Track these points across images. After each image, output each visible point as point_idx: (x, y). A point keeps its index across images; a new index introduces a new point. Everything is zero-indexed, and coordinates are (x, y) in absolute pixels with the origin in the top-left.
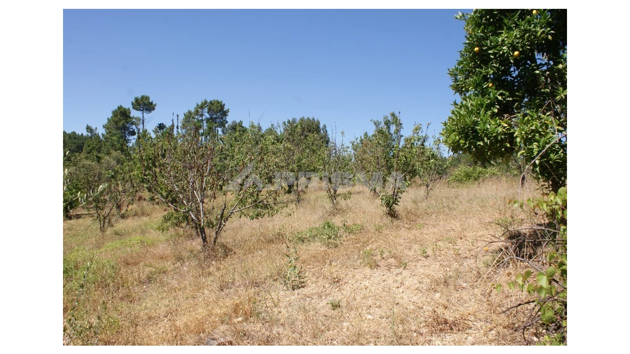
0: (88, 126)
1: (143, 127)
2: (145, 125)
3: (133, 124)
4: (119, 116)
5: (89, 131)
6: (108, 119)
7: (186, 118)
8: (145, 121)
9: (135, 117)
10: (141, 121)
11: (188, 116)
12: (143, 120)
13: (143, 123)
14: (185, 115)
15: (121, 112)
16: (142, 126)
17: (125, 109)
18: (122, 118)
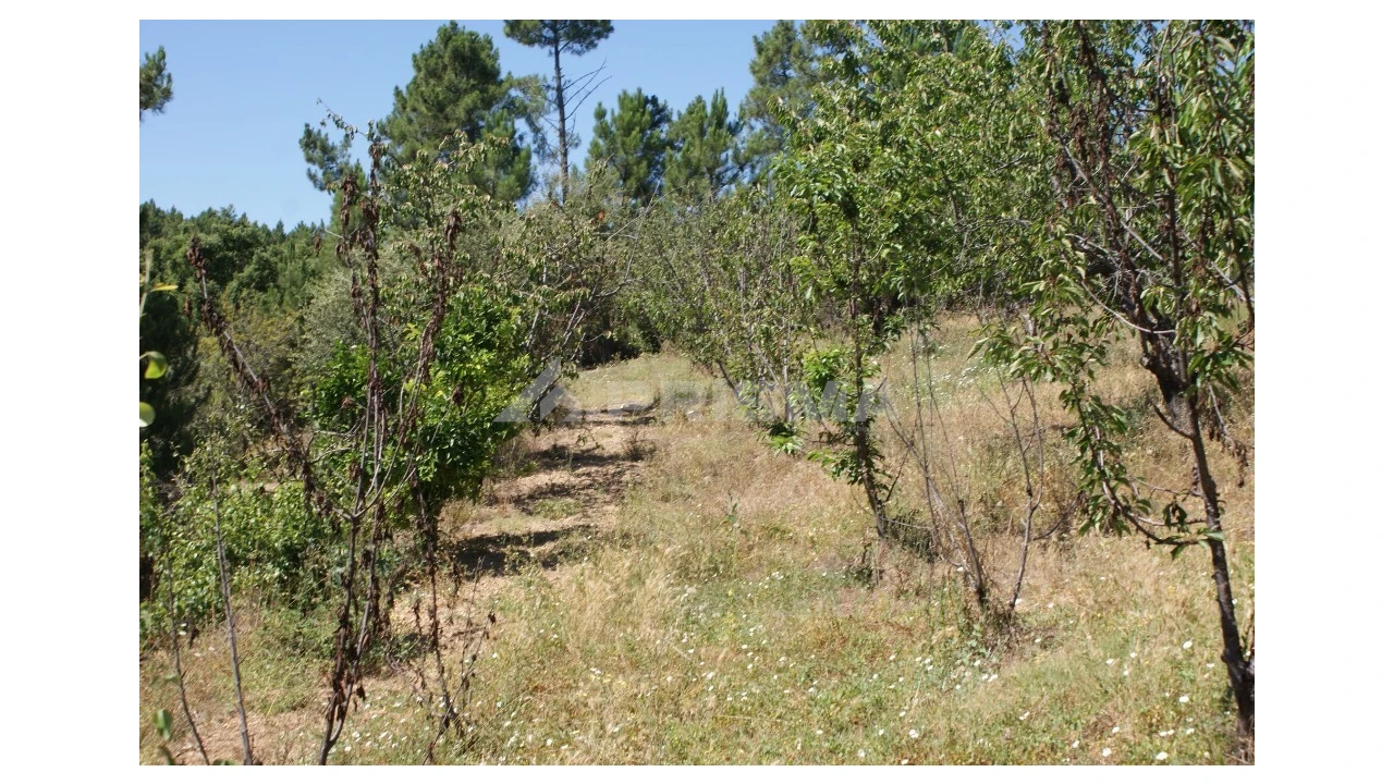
0: (309, 133)
1: (563, 120)
2: (568, 109)
3: (515, 109)
4: (449, 76)
5: (317, 153)
6: (398, 93)
7: (769, 62)
8: (567, 94)
9: (516, 75)
10: (552, 94)
11: (777, 51)
12: (560, 90)
13: (561, 105)
14: (760, 49)
15: (458, 55)
16: (556, 116)
17: (473, 37)
18: (463, 83)
